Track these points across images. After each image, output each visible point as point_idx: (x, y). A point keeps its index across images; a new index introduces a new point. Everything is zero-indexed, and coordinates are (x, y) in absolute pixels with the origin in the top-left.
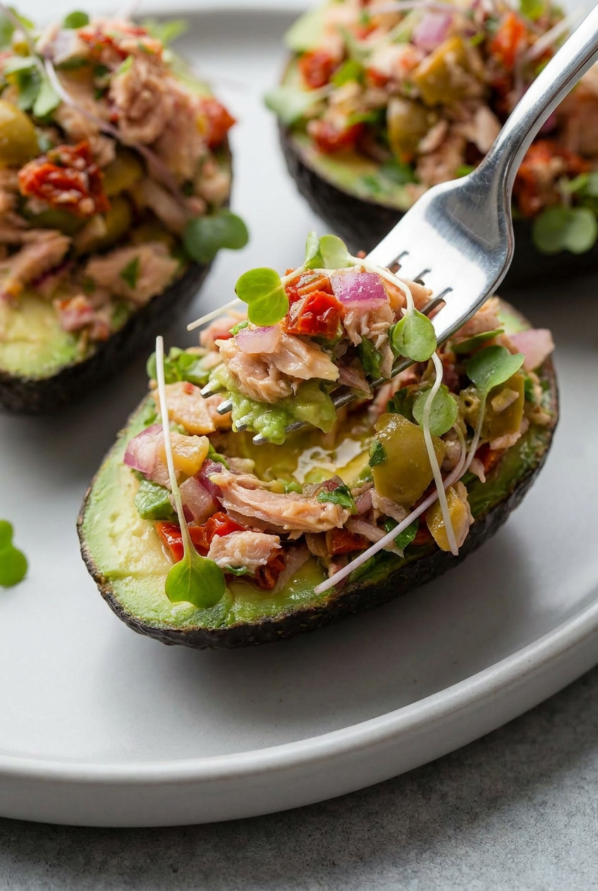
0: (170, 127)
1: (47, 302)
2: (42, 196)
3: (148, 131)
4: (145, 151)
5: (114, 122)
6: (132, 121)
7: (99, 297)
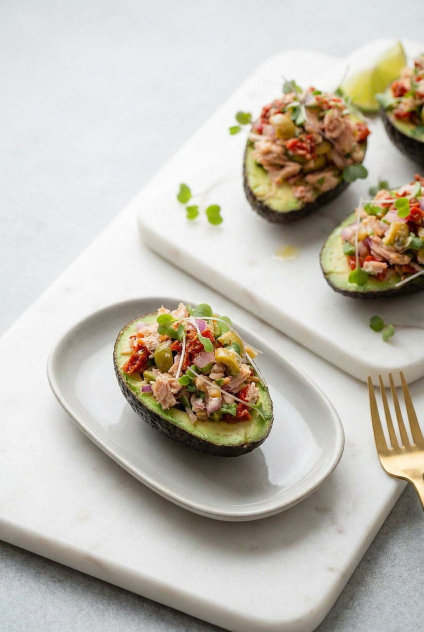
0: (343, 134)
1: (290, 186)
2: (294, 150)
3: (335, 134)
4: (332, 141)
5: (323, 130)
6: (331, 131)
7: (308, 188)
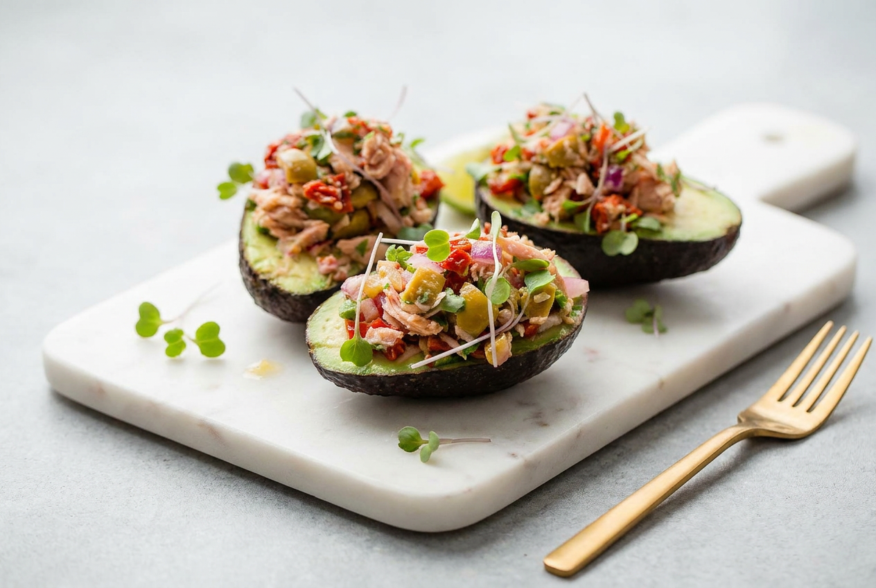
0: (392, 172)
1: (313, 259)
2: (316, 198)
3: (380, 172)
4: (377, 184)
5: (362, 167)
6: (372, 166)
7: (343, 260)
